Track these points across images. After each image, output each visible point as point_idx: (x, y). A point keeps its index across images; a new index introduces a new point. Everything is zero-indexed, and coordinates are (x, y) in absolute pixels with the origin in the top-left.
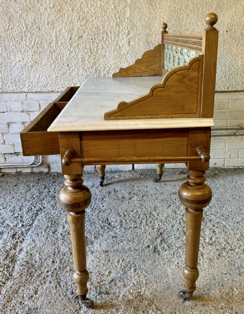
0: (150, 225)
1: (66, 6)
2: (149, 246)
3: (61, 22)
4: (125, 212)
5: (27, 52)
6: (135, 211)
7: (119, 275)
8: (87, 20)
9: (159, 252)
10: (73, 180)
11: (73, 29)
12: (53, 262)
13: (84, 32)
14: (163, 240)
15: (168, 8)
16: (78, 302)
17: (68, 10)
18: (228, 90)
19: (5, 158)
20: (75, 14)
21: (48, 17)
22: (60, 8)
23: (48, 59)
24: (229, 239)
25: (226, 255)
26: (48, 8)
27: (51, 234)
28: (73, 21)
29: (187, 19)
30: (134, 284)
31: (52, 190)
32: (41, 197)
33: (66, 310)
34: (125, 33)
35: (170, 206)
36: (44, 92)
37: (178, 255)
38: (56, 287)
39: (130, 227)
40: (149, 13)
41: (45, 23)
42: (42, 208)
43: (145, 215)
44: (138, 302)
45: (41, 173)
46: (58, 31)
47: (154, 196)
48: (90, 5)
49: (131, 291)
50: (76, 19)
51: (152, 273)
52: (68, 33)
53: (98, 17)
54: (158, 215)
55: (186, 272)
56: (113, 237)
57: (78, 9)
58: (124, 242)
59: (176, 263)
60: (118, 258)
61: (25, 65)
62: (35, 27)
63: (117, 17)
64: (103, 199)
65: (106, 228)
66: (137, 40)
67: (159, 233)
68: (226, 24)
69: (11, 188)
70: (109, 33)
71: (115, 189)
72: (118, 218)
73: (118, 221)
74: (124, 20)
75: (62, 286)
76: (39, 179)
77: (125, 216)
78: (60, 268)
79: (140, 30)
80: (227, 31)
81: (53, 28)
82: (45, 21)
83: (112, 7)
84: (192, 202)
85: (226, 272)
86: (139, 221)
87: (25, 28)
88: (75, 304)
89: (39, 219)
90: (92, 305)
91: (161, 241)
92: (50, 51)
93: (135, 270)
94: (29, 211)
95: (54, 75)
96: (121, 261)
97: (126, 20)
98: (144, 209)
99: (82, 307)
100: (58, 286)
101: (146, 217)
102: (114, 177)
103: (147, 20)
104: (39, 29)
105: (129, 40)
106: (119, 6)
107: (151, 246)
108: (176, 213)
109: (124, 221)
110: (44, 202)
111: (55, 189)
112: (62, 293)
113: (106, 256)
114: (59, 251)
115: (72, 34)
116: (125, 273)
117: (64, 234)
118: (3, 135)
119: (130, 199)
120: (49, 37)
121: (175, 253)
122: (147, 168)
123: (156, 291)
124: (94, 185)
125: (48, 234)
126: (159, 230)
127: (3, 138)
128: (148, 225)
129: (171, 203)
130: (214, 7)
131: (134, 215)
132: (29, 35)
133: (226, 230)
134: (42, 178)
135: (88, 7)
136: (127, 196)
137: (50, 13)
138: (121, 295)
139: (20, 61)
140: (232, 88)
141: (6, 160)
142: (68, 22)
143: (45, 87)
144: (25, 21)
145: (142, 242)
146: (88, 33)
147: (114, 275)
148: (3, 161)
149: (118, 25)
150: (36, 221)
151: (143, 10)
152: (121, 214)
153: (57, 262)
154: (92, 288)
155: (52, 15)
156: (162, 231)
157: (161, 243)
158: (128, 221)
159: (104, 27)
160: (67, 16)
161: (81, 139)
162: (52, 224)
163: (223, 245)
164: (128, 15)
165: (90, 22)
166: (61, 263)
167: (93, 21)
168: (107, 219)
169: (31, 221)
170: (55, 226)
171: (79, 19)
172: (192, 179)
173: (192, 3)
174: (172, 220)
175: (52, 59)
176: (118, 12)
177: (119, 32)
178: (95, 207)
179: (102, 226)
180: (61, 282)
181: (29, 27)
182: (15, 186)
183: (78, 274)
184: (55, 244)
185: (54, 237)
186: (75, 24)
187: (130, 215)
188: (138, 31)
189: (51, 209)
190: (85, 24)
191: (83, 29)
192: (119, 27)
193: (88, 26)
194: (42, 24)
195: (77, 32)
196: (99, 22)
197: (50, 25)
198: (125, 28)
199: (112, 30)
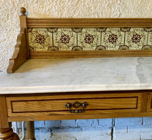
11: (63, 9)
13: (74, 12)
46: (47, 10)
52: (58, 13)
61: (10, 44)
79: (132, 12)
81: (43, 7)
87: (12, 6)
103: (139, 3)
115: (62, 14)
139: (5, 40)
146: (79, 14)
149: (110, 6)
159: (95, 8)
165: (81, 2)
181: (16, 5)
186: (66, 4)
190: (77, 4)
191: (74, 8)
192: (111, 9)
193: (79, 6)
194: (31, 2)
195: (68, 12)
196: (91, 3)
197: (39, 3)
198: (117, 10)
199: (103, 11)
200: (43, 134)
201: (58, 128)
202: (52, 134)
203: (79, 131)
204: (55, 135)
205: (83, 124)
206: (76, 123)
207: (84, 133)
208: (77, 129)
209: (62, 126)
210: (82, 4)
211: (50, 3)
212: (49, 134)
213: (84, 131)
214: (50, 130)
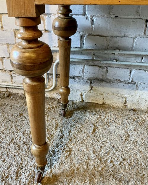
19: (11, 76)
31: (66, 133)
45: (52, 99)
69: (14, 119)
111: (70, 131)
118: (8, 47)
124: (129, 136)
127: (8, 50)
134: (53, 107)
141: (12, 78)
148: (9, 79)
182: (20, 115)
200: (79, 85)
201: (102, 80)
202: (92, 88)
203: (133, 89)
204: (95, 90)
205: (141, 78)
206: (130, 75)
207: (139, 92)
208: (130, 85)
209: (108, 78)
212: (87, 87)
213: (141, 90)
214: (89, 82)
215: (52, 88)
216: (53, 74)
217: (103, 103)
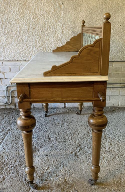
0: (73, 140)
1: (26, 11)
2: (72, 153)
3: (23, 20)
4: (59, 132)
5: (3, 37)
6: (65, 131)
7: (54, 169)
8: (38, 19)
9: (78, 156)
10: (25, 112)
11: (30, 24)
12: (15, 161)
13: (36, 25)
14: (81, 149)
15: (85, 12)
16: (29, 185)
17: (27, 13)
18: (121, 60)
20: (31, 15)
21: (15, 17)
22: (22, 11)
23: (15, 41)
24: (120, 148)
25: (118, 158)
26: (15, 11)
27: (15, 144)
28: (30, 19)
29: (97, 18)
30: (62, 175)
32: (10, 123)
33: (21, 190)
34: (60, 26)
35: (86, 129)
36: (12, 61)
37: (89, 158)
38: (16, 176)
39: (62, 141)
40: (75, 14)
41: (13, 20)
42: (10, 129)
43: (71, 134)
44: (64, 185)
45: (11, 109)
46: (21, 25)
47: (77, 123)
48: (40, 10)
49: (60, 179)
50: (32, 18)
51: (73, 168)
52: (27, 26)
53: (45, 17)
54: (78, 134)
55: (93, 168)
56: (51, 147)
57: (33, 12)
58: (58, 150)
59: (88, 163)
60: (53, 160)
62: (8, 22)
63: (56, 17)
64: (46, 124)
65: (47, 142)
66: (67, 30)
67: (79, 145)
68: (120, 21)
70: (51, 26)
71: (53, 119)
72: (55, 136)
73: (55, 138)
74: (60, 19)
75: (20, 176)
76: (9, 112)
77: (59, 134)
78: (19, 165)
79: (69, 24)
80: (120, 25)
81: (18, 23)
82: (13, 19)
83: (53, 11)
84: (96, 125)
85: (117, 169)
86: (67, 138)
87: (2, 23)
88: (27, 186)
89: (8, 136)
90: (36, 187)
91: (80, 149)
92: (17, 37)
93: (63, 167)
94: (2, 131)
95: (19, 51)
96: (55, 161)
97: (61, 19)
98: (70, 130)
99: (30, 188)
100: (17, 176)
101: (71, 135)
102: (53, 112)
103: (73, 19)
104: (10, 24)
105: (63, 30)
106: (57, 10)
107: (74, 152)
108: (89, 133)
109: (58, 137)
110: (11, 126)
112: (20, 180)
113: (47, 158)
114: (19, 155)
115: (29, 26)
116: (57, 168)
117: (22, 145)
119: (62, 124)
120: (16, 28)
121: (88, 157)
122: (73, 106)
123: (75, 179)
124: (42, 116)
125: (13, 145)
126: (78, 143)
128: (72, 140)
129: (86, 127)
130: (113, 11)
131: (64, 134)
132: (4, 27)
133: (119, 143)
134: (11, 112)
135: (38, 10)
136: (61, 123)
137: (16, 14)
138: (54, 182)
140: (123, 59)
142: (27, 20)
143: (13, 58)
144: (2, 19)
145: (68, 150)
146: (39, 26)
147: (51, 169)
149: (56, 21)
150: (6, 137)
151: (71, 12)
152: (57, 133)
153: (17, 161)
154: (37, 177)
155: (17, 15)
156: (80, 143)
157: (79, 150)
158: (60, 137)
159: (48, 23)
160: (26, 16)
161: (30, 88)
162: (15, 139)
163: (116, 152)
164: (62, 16)
165: (40, 20)
166: (20, 162)
167: (41, 19)
168: (48, 136)
169: (3, 137)
170: (18, 140)
171: (33, 18)
172: (95, 112)
173: (100, 9)
174: (86, 137)
175: (17, 41)
176: (56, 14)
177: (57, 25)
178: (41, 129)
179: (45, 140)
180: (19, 173)
181: (4, 22)
183: (28, 169)
184: (17, 151)
185: (16, 146)
186: (31, 21)
187: (62, 134)
188: (68, 25)
189: (16, 130)
190: (37, 21)
191: (35, 23)
192: (57, 23)
193: (39, 22)
194: (12, 21)
195: (32, 25)
196: (45, 20)
197: (16, 21)
198: (60, 23)
199: (53, 24)
210: (40, 21)
211: (22, 21)
215: (10, 103)
216: (10, 97)
217: (34, 107)
